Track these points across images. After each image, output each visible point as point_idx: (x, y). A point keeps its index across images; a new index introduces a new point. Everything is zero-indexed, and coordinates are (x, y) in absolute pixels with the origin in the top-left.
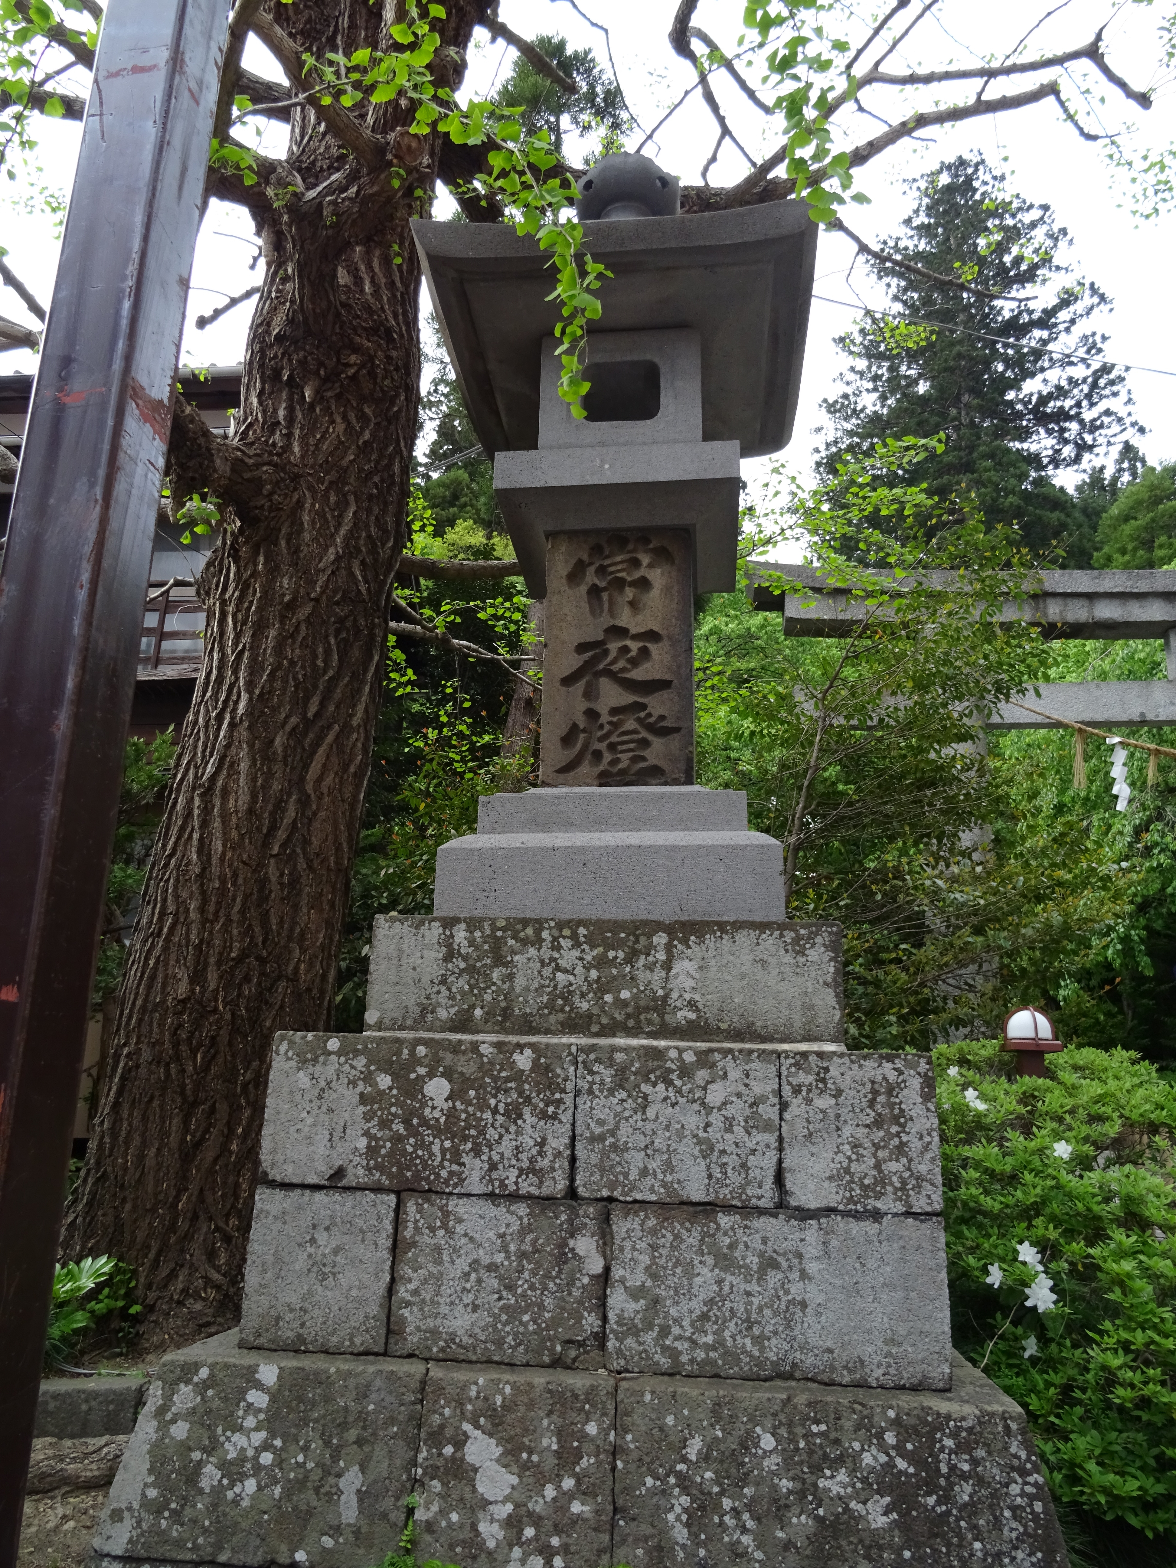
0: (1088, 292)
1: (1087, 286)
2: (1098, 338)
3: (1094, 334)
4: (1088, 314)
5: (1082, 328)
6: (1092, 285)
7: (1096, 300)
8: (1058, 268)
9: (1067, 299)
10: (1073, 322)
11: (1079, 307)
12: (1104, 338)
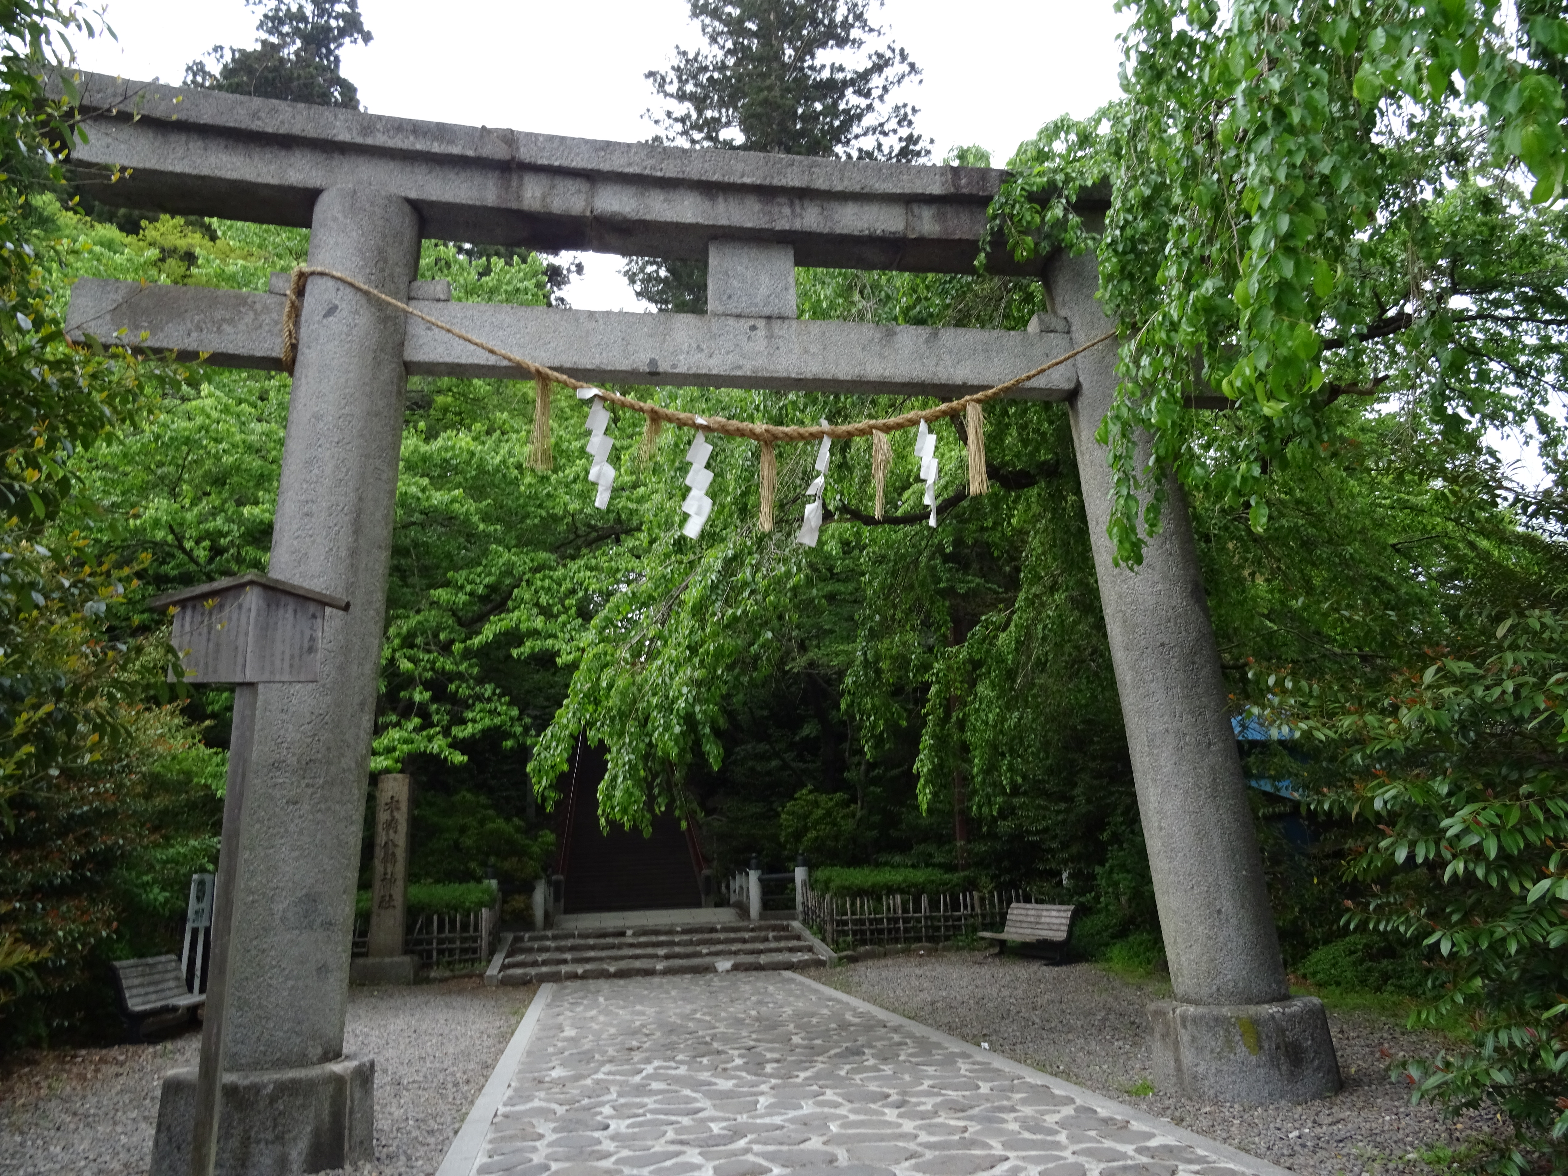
0: (898, 58)
1: (897, 51)
2: (909, 110)
3: (905, 105)
4: (899, 82)
5: (895, 97)
6: (902, 50)
7: (906, 68)
8: (871, 30)
9: (880, 64)
10: (885, 89)
11: (890, 72)
12: (914, 110)
